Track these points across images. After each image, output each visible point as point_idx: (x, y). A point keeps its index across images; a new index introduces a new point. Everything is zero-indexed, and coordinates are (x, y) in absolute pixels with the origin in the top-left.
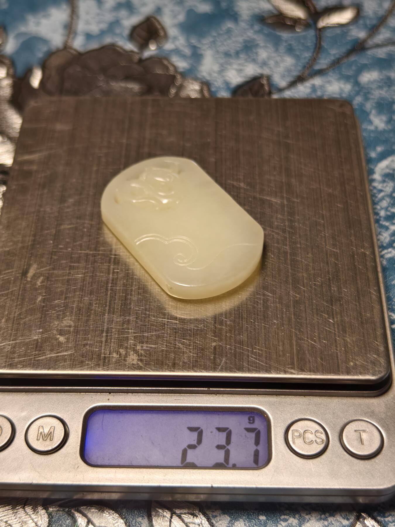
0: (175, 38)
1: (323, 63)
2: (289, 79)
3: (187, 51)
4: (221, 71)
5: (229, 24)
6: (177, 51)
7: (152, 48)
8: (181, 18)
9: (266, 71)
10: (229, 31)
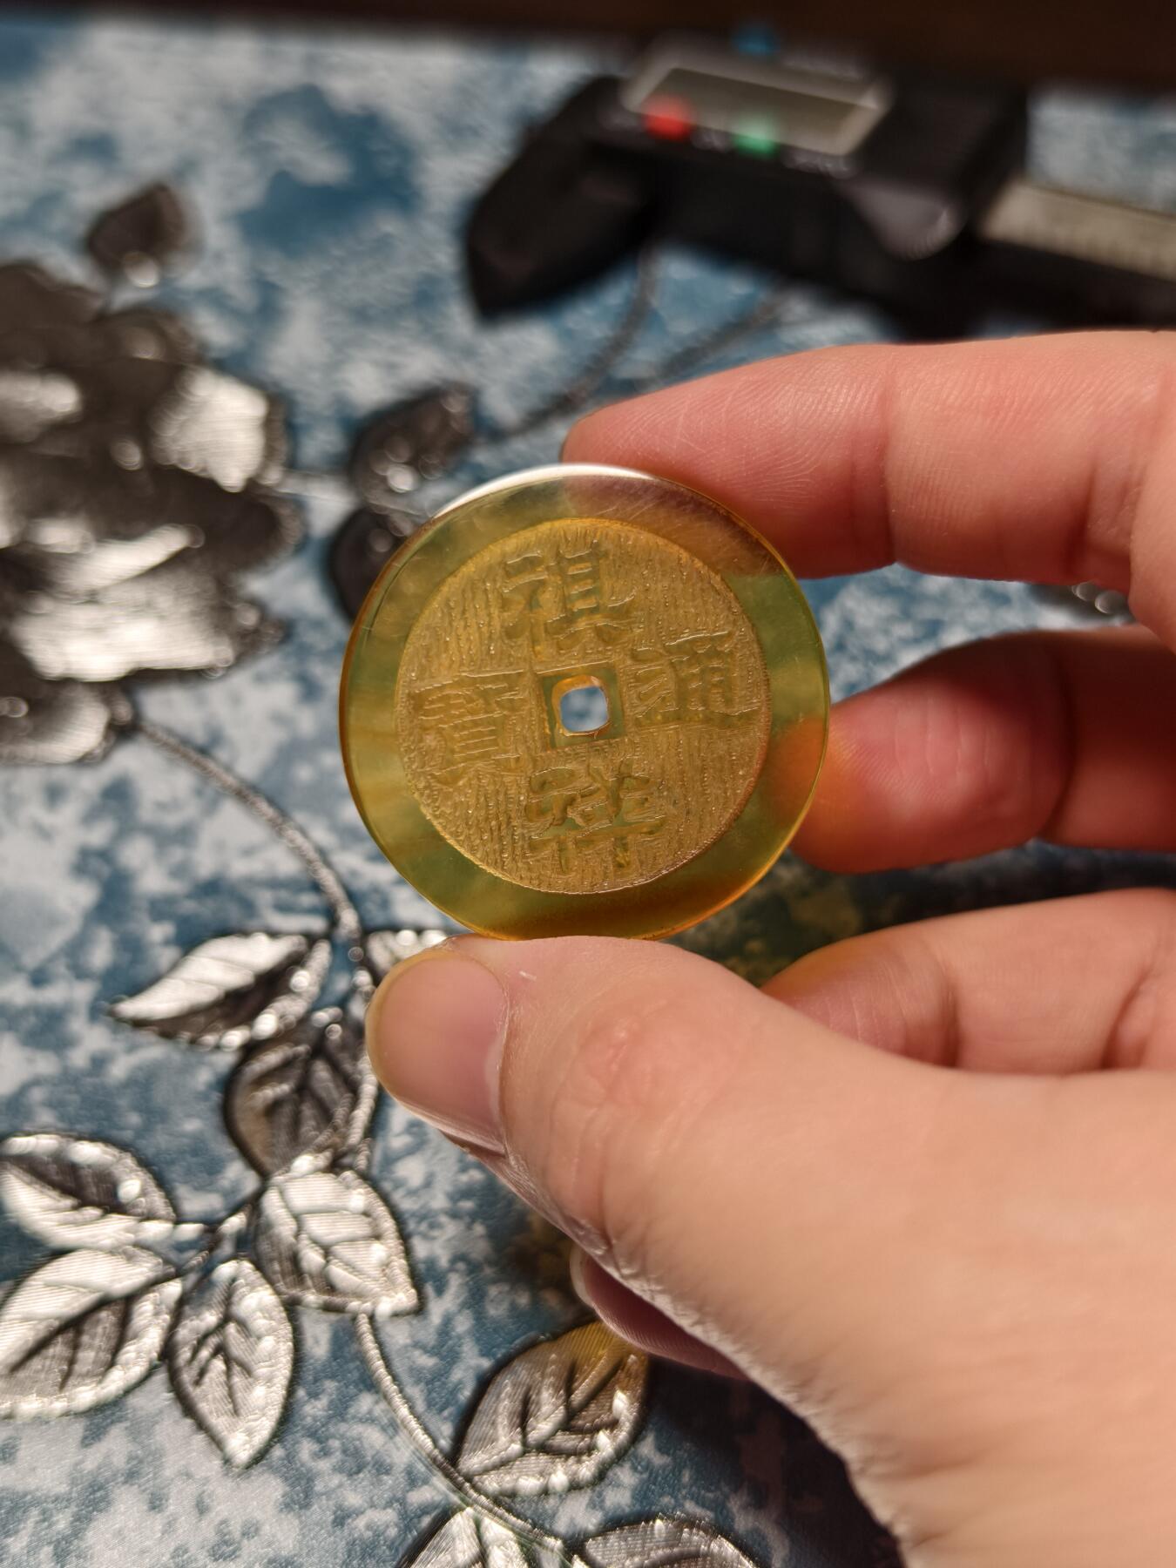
0: (219, 257)
1: (643, 358)
2: (533, 401)
3: (244, 296)
4: (334, 365)
5: (388, 224)
6: (215, 297)
7: (143, 282)
8: (251, 194)
9: (467, 373)
10: (383, 245)
